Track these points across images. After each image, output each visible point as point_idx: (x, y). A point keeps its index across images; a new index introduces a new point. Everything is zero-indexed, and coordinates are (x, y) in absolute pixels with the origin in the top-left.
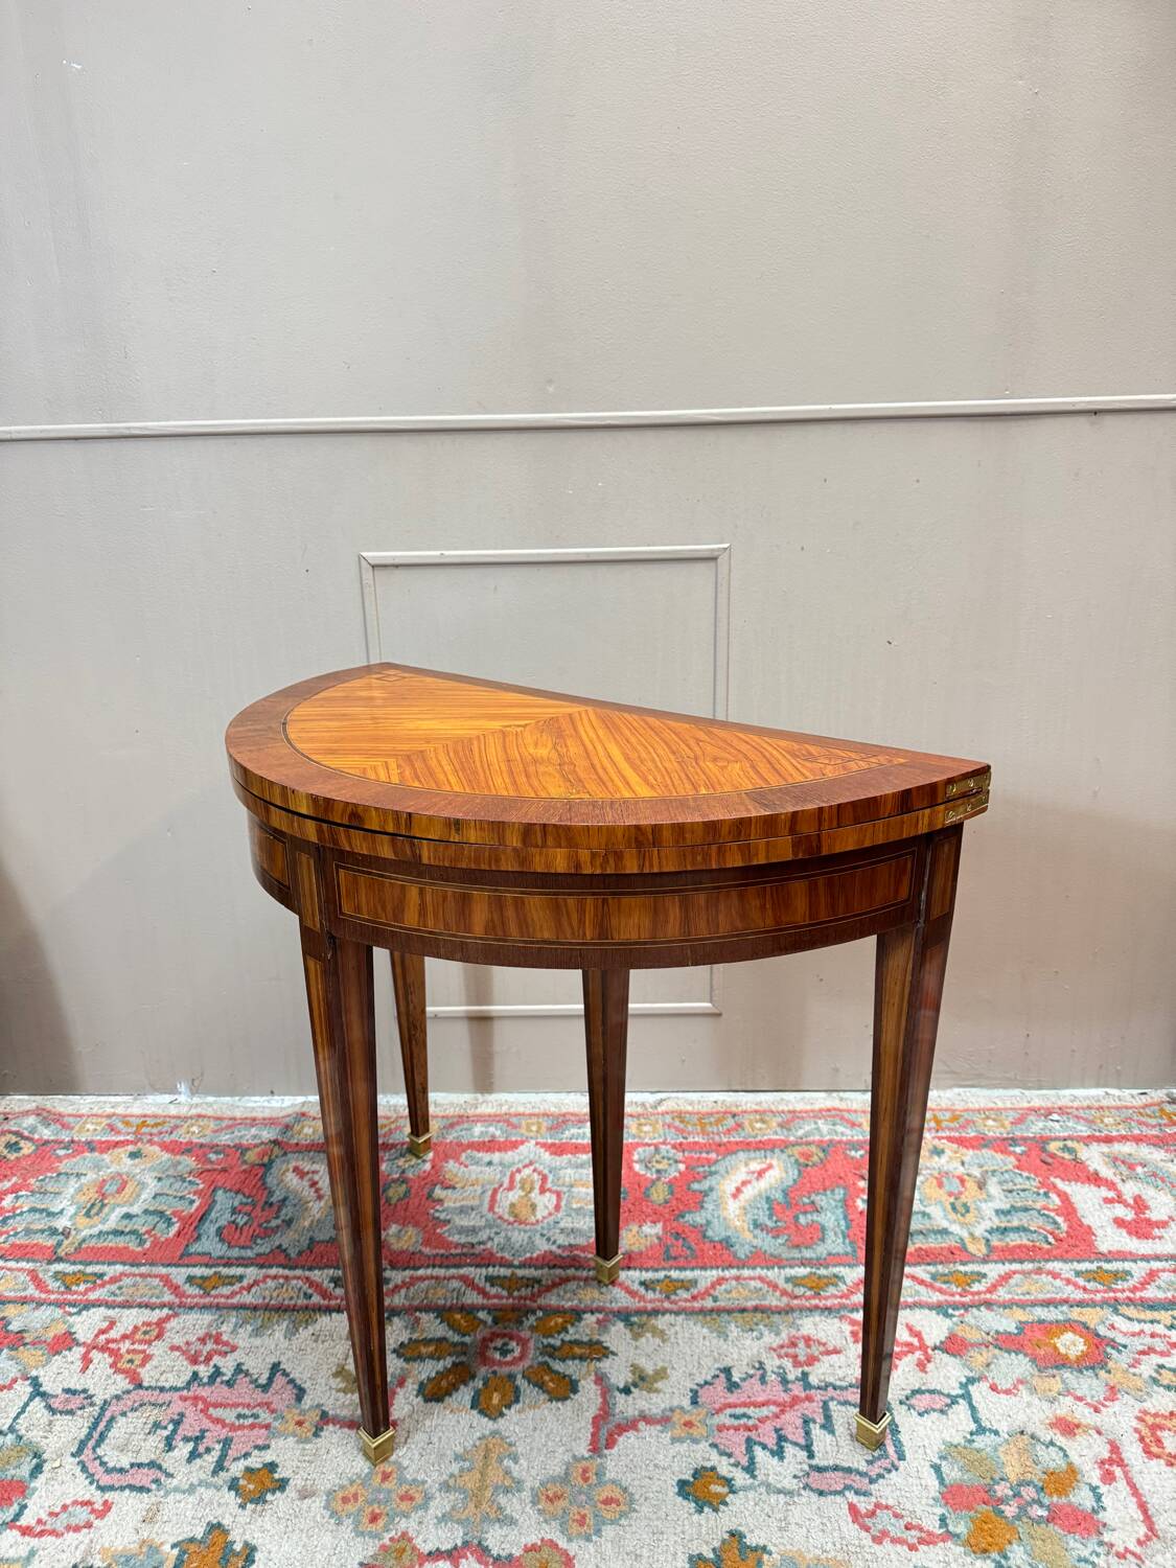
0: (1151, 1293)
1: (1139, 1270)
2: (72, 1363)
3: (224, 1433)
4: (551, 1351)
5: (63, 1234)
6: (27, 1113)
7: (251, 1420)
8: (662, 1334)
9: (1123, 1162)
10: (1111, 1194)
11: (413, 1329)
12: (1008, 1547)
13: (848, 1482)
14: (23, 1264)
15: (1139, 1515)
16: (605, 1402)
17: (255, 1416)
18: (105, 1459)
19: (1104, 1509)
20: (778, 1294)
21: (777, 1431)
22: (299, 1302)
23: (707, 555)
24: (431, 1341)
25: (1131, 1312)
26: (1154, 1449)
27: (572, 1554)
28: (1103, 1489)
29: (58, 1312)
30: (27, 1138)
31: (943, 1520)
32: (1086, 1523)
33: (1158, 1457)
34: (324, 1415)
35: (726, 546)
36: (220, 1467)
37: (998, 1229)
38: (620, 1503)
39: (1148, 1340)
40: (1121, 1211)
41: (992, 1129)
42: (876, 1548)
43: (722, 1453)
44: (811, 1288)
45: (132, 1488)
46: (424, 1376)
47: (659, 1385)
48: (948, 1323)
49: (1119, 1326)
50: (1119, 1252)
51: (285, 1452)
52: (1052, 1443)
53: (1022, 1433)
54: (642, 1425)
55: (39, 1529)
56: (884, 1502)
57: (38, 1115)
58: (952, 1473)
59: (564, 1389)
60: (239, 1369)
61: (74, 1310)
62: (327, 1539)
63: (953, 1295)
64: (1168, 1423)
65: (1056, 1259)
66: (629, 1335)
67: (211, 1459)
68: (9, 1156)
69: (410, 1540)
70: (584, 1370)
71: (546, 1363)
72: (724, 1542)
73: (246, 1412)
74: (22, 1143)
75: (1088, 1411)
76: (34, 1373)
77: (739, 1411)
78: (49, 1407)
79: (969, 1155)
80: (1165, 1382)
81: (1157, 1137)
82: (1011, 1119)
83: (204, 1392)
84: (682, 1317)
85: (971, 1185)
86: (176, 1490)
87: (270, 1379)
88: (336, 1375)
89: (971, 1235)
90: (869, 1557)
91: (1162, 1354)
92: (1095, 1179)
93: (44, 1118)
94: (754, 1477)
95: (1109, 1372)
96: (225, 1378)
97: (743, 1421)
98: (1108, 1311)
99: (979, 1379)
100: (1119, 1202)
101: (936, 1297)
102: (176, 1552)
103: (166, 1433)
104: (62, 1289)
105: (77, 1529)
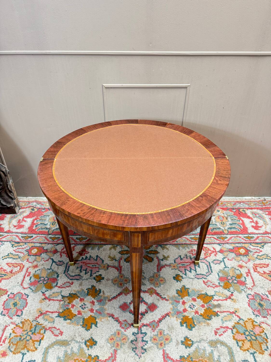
0: (257, 241)
1: (255, 236)
2: (58, 256)
3: (90, 269)
4: (148, 252)
5: (49, 229)
6: (33, 202)
7: (95, 266)
8: (167, 249)
9: (254, 214)
10: (252, 221)
11: (122, 249)
12: (230, 288)
13: (203, 277)
14: (43, 235)
15: (252, 282)
16: (159, 262)
17: (96, 266)
18: (70, 274)
19: (246, 281)
20: (189, 241)
21: (190, 267)
22: (99, 243)
23: (185, 87)
24: (125, 250)
25: (254, 245)
26: (256, 270)
27: (156, 290)
28: (246, 277)
29: (53, 245)
30: (35, 208)
31: (219, 283)
32: (243, 283)
33: (256, 272)
34: (108, 265)
35: (189, 85)
36: (91, 275)
37: (230, 228)
38: (164, 281)
39: (256, 250)
40: (253, 224)
41: (229, 206)
42: (208, 288)
43: (181, 272)
44: (195, 240)
45: (76, 279)
46: (125, 258)
47: (168, 259)
48: (220, 247)
49: (251, 247)
50: (252, 233)
51: (102, 272)
52: (238, 269)
53: (233, 268)
54: (166, 267)
55: (61, 287)
56: (209, 280)
57: (36, 202)
58: (221, 275)
59: (151, 260)
60: (90, 256)
61: (56, 245)
62: (113, 288)
63: (221, 241)
64: (258, 266)
65: (241, 234)
66: (162, 249)
67: (89, 274)
68: (33, 212)
69: (128, 288)
70: (154, 256)
71: (147, 255)
72: (182, 287)
73: (93, 265)
74: (35, 209)
75: (244, 264)
76: (52, 258)
77: (183, 264)
78: (56, 264)
79: (224, 212)
80: (258, 258)
81: (261, 208)
82: (233, 204)
83: (85, 261)
84: (171, 246)
85: (225, 218)
86: (84, 279)
87: (97, 258)
88: (109, 257)
89: (225, 229)
90: (206, 290)
91: (259, 253)
92: (249, 217)
93: (37, 203)
94: (186, 276)
95: (249, 256)
96: (88, 258)
97: (184, 266)
98: (249, 244)
99: (226, 258)
100: (253, 222)
101: (218, 242)
102: (87, 290)
103: (79, 269)
104: (52, 241)
105: (68, 287)
